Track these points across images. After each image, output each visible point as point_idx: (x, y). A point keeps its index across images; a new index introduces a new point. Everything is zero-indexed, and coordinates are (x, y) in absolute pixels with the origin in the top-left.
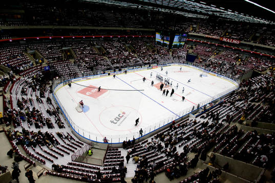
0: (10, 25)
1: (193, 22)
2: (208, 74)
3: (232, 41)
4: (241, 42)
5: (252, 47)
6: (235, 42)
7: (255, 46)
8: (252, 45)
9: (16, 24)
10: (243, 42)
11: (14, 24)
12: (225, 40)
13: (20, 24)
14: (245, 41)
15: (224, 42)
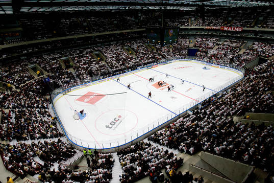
0: (9, 43)
1: (191, 15)
2: (210, 67)
3: (234, 29)
4: (244, 29)
5: (256, 33)
6: (236, 29)
7: (259, 31)
8: (256, 31)
9: (15, 41)
10: (245, 29)
11: (14, 42)
12: (226, 29)
13: (19, 41)
14: (247, 27)
15: (226, 31)
